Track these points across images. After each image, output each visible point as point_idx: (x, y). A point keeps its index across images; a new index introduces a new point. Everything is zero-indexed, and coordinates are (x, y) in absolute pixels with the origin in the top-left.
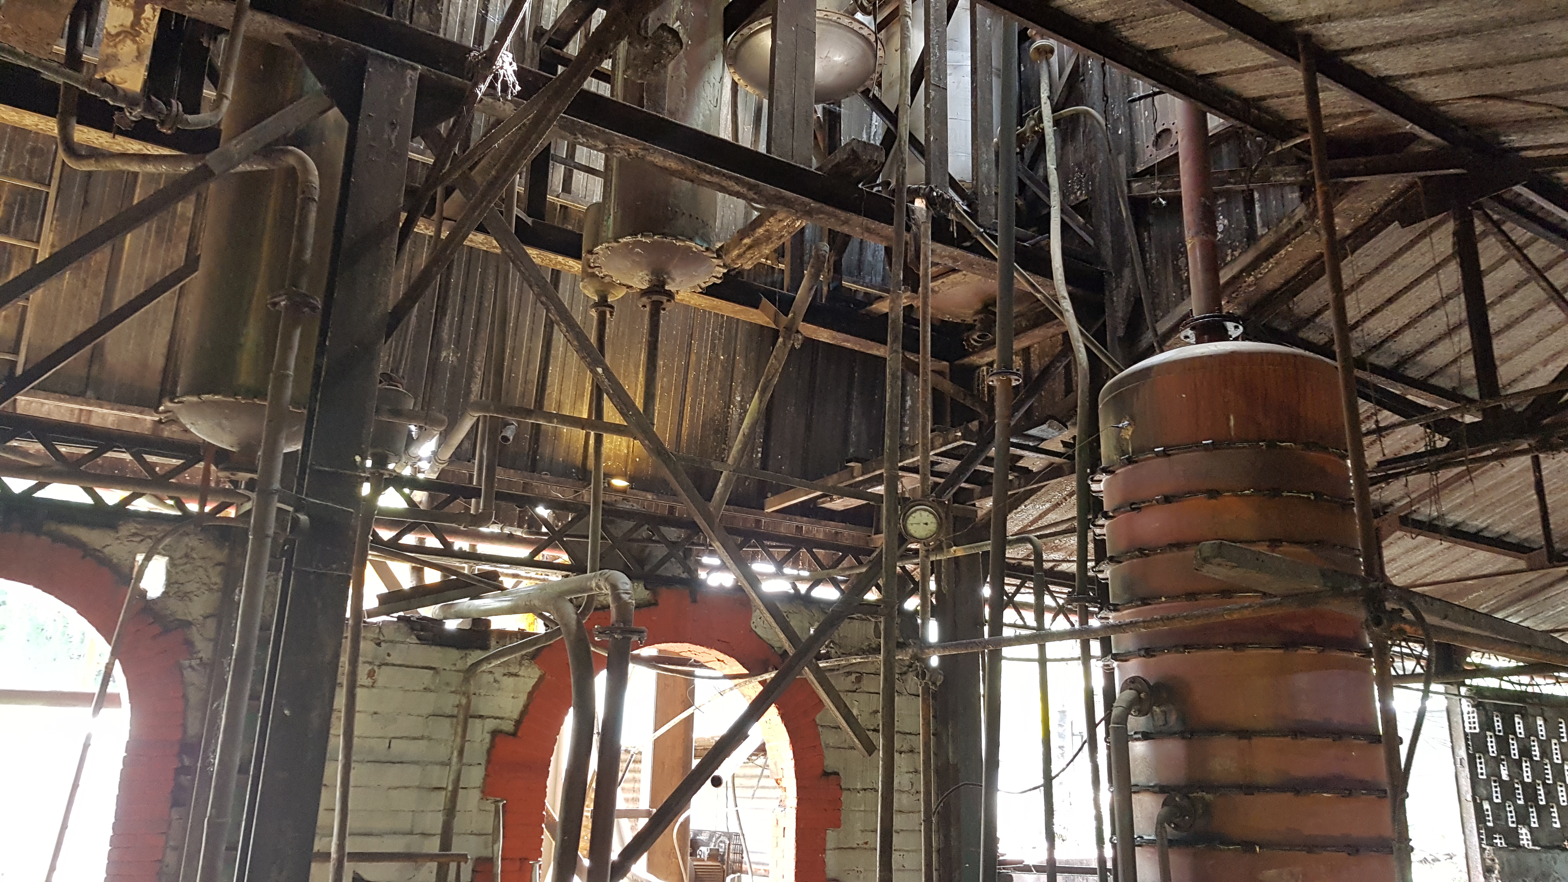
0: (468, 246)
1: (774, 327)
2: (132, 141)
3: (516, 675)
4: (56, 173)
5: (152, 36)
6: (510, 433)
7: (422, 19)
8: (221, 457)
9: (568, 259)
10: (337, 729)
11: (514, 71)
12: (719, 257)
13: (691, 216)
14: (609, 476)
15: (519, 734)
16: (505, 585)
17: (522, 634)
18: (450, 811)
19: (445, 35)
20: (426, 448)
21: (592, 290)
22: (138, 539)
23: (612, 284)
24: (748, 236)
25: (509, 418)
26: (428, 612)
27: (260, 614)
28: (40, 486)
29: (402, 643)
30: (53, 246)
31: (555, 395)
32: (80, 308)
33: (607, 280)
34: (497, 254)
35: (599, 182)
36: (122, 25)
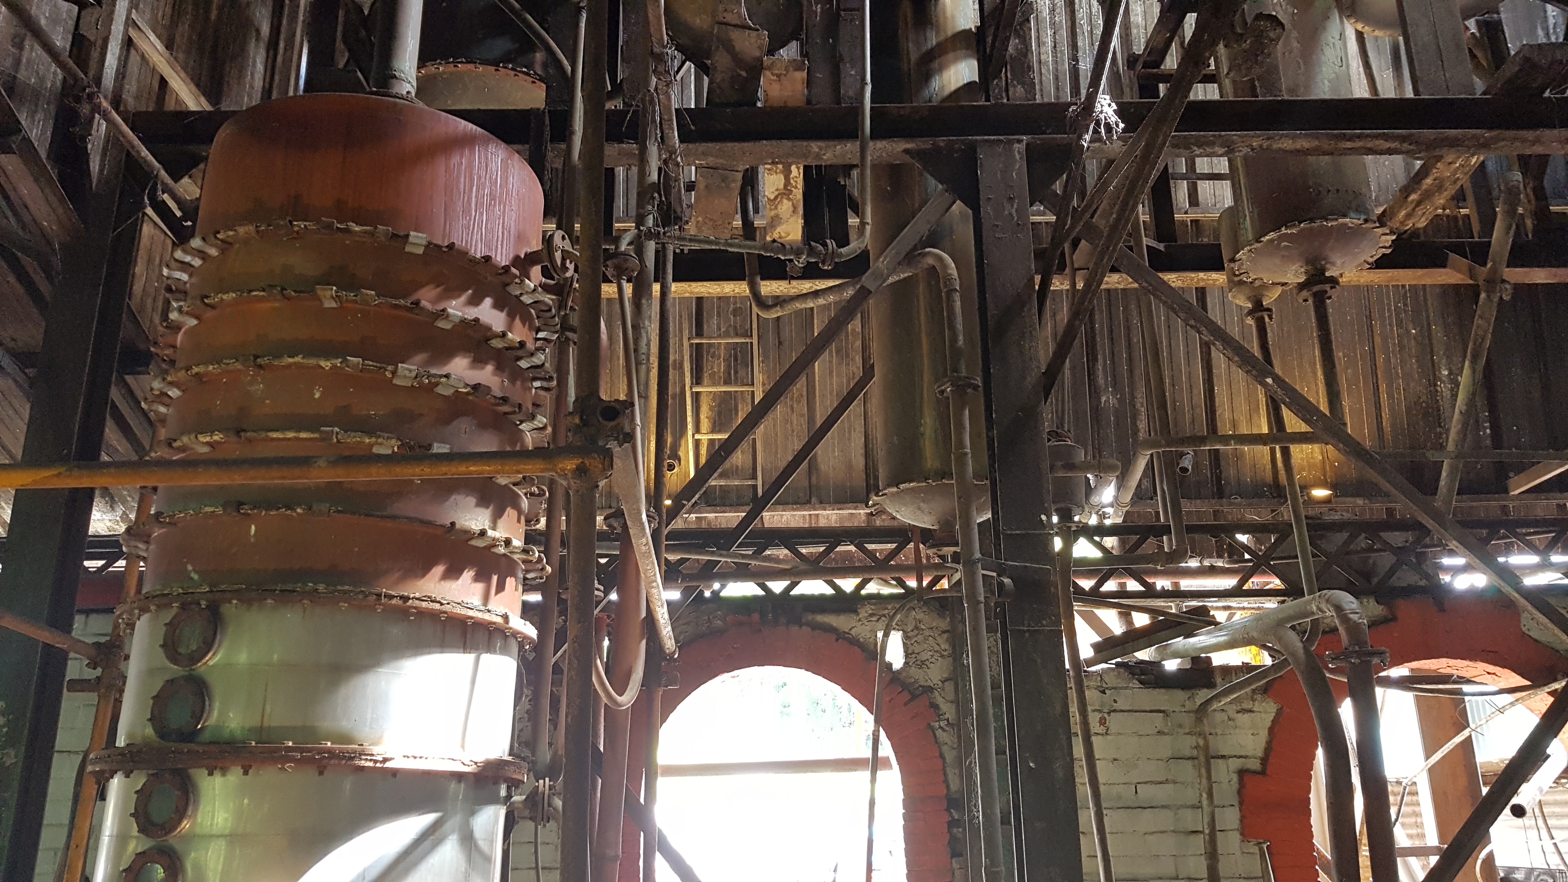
0: (1105, 290)
1: (1471, 282)
2: (803, 282)
3: (1251, 711)
4: (755, 326)
5: (801, 191)
6: (1187, 462)
7: (1018, 92)
8: (926, 536)
9: (1209, 274)
10: (1082, 777)
11: (1114, 111)
12: (1382, 225)
13: (1338, 190)
14: (1305, 488)
15: (1268, 771)
16: (1218, 619)
17: (1246, 668)
18: (1212, 855)
19: (1042, 98)
20: (1107, 494)
21: (1243, 298)
22: (874, 619)
23: (1264, 286)
24: (1413, 191)
25: (1186, 450)
26: (1144, 655)
27: (988, 674)
28: (794, 585)
29: (1126, 688)
30: (764, 384)
31: (1227, 415)
32: (793, 431)
33: (1257, 283)
34: (1136, 289)
35: (1227, 184)
36: (777, 190)
